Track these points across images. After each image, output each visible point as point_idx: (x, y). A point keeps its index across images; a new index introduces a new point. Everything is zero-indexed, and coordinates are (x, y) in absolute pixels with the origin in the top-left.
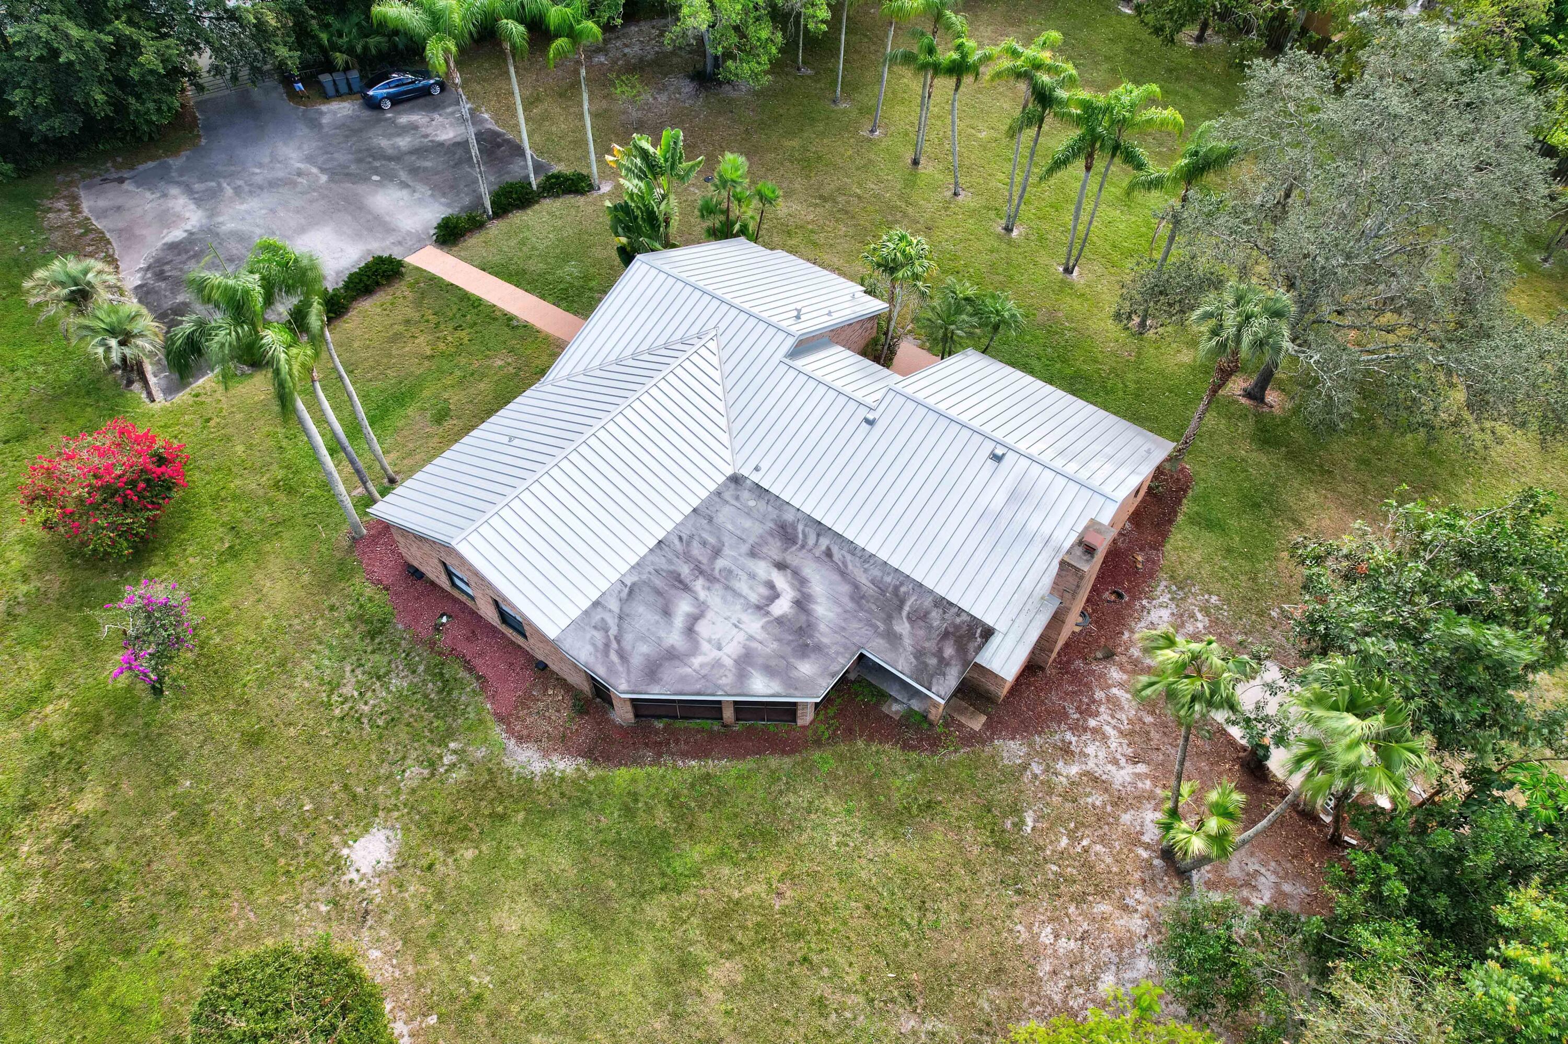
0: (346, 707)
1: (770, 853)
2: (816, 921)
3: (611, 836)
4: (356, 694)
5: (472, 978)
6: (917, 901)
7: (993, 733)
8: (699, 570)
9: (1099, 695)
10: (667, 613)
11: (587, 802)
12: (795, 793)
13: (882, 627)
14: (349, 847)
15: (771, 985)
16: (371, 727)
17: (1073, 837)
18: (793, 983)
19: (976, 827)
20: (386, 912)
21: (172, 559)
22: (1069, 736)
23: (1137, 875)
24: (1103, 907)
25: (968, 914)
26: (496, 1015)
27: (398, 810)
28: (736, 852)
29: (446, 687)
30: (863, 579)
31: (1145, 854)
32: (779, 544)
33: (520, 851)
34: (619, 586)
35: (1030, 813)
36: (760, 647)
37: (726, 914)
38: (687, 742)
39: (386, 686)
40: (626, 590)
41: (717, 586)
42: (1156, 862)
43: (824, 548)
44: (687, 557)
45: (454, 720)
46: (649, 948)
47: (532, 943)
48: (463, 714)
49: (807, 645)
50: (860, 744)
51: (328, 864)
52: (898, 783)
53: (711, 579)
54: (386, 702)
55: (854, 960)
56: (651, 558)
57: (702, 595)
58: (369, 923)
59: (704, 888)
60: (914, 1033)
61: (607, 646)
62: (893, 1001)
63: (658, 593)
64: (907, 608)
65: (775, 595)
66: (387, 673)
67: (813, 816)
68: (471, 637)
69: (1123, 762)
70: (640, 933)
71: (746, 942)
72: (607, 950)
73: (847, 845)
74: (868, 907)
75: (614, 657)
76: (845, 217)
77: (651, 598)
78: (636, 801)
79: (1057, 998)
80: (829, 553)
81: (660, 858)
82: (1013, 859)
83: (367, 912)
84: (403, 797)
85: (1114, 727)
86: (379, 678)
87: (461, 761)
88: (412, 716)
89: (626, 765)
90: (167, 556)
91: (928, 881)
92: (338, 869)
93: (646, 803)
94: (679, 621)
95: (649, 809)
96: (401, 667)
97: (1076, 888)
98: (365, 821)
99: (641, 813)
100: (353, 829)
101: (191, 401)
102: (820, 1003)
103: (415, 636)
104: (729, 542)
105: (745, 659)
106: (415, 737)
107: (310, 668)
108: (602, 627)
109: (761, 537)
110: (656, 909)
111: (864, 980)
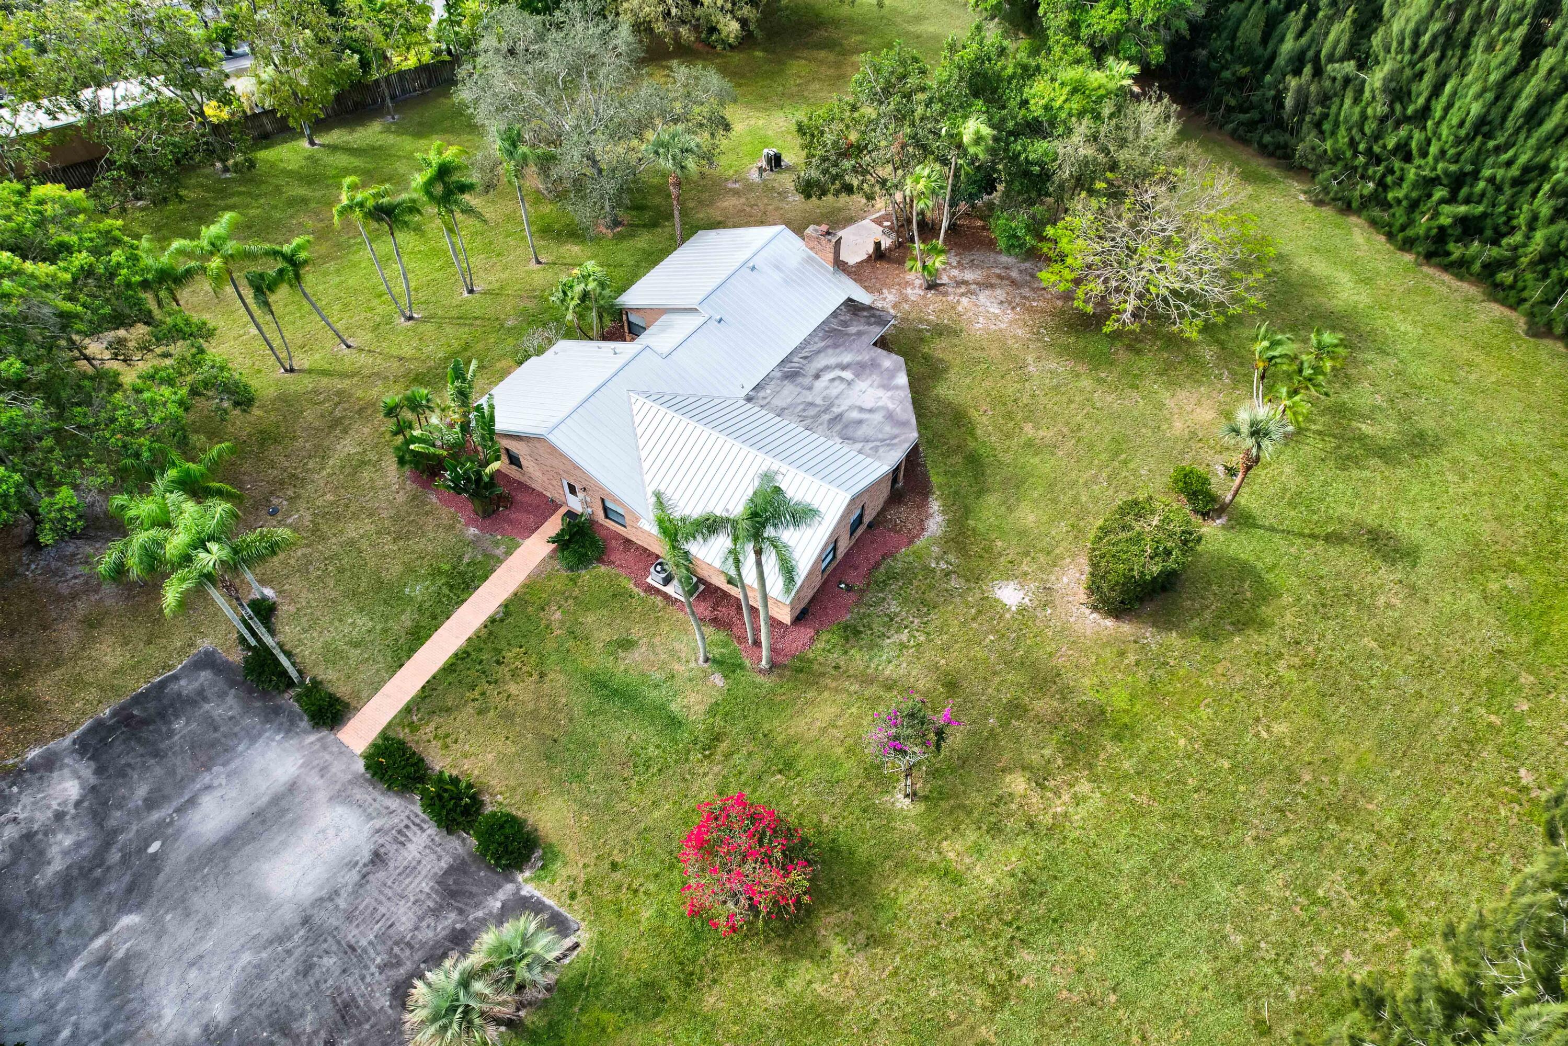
0: (917, 634)
1: (966, 415)
2: (996, 398)
3: (972, 480)
4: (906, 631)
6: (975, 364)
10: (860, 422)
11: (955, 493)
12: (930, 407)
13: (854, 337)
14: (1010, 607)
15: (1030, 414)
16: (930, 614)
17: (929, 314)
18: (1027, 406)
19: (933, 344)
20: (1042, 579)
23: (942, 298)
24: (960, 309)
25: (977, 348)
27: (981, 586)
28: (968, 428)
29: (894, 577)
30: (822, 344)
31: (930, 295)
32: (800, 378)
33: (991, 520)
35: (920, 326)
36: (876, 382)
37: (1001, 431)
39: (896, 615)
40: (847, 441)
41: (837, 402)
42: (933, 292)
43: (801, 360)
44: (818, 416)
45: (916, 568)
46: (1027, 459)
47: (1038, 507)
48: (911, 564)
49: (872, 364)
51: (1024, 616)
52: (915, 369)
53: (832, 405)
54: (910, 610)
55: (1010, 385)
56: (820, 433)
57: (844, 408)
58: (1051, 586)
59: (991, 440)
60: (1035, 367)
61: (888, 445)
62: (1024, 373)
63: (846, 427)
64: (840, 328)
65: (841, 378)
66: (887, 616)
67: (942, 400)
68: (855, 568)
69: (883, 296)
70: (1020, 464)
71: (1013, 423)
72: (1033, 476)
73: (954, 387)
74: (984, 380)
75: (894, 441)
77: (850, 429)
78: (950, 471)
79: (1006, 325)
80: (805, 358)
81: (979, 459)
82: (945, 333)
83: (1045, 588)
84: (973, 585)
86: (892, 620)
87: (943, 559)
88: (917, 593)
89: (929, 478)
91: (965, 360)
92: (1025, 609)
93: (950, 467)
94: (866, 416)
95: (953, 466)
96: (882, 608)
97: (954, 315)
98: (993, 602)
99: (956, 469)
100: (999, 608)
101: (581, 898)
102: (1033, 396)
103: (857, 604)
104: (800, 399)
105: (886, 387)
106: (932, 587)
107: (891, 667)
108: (876, 449)
109: (796, 386)
110: (1007, 458)
111: (1018, 382)
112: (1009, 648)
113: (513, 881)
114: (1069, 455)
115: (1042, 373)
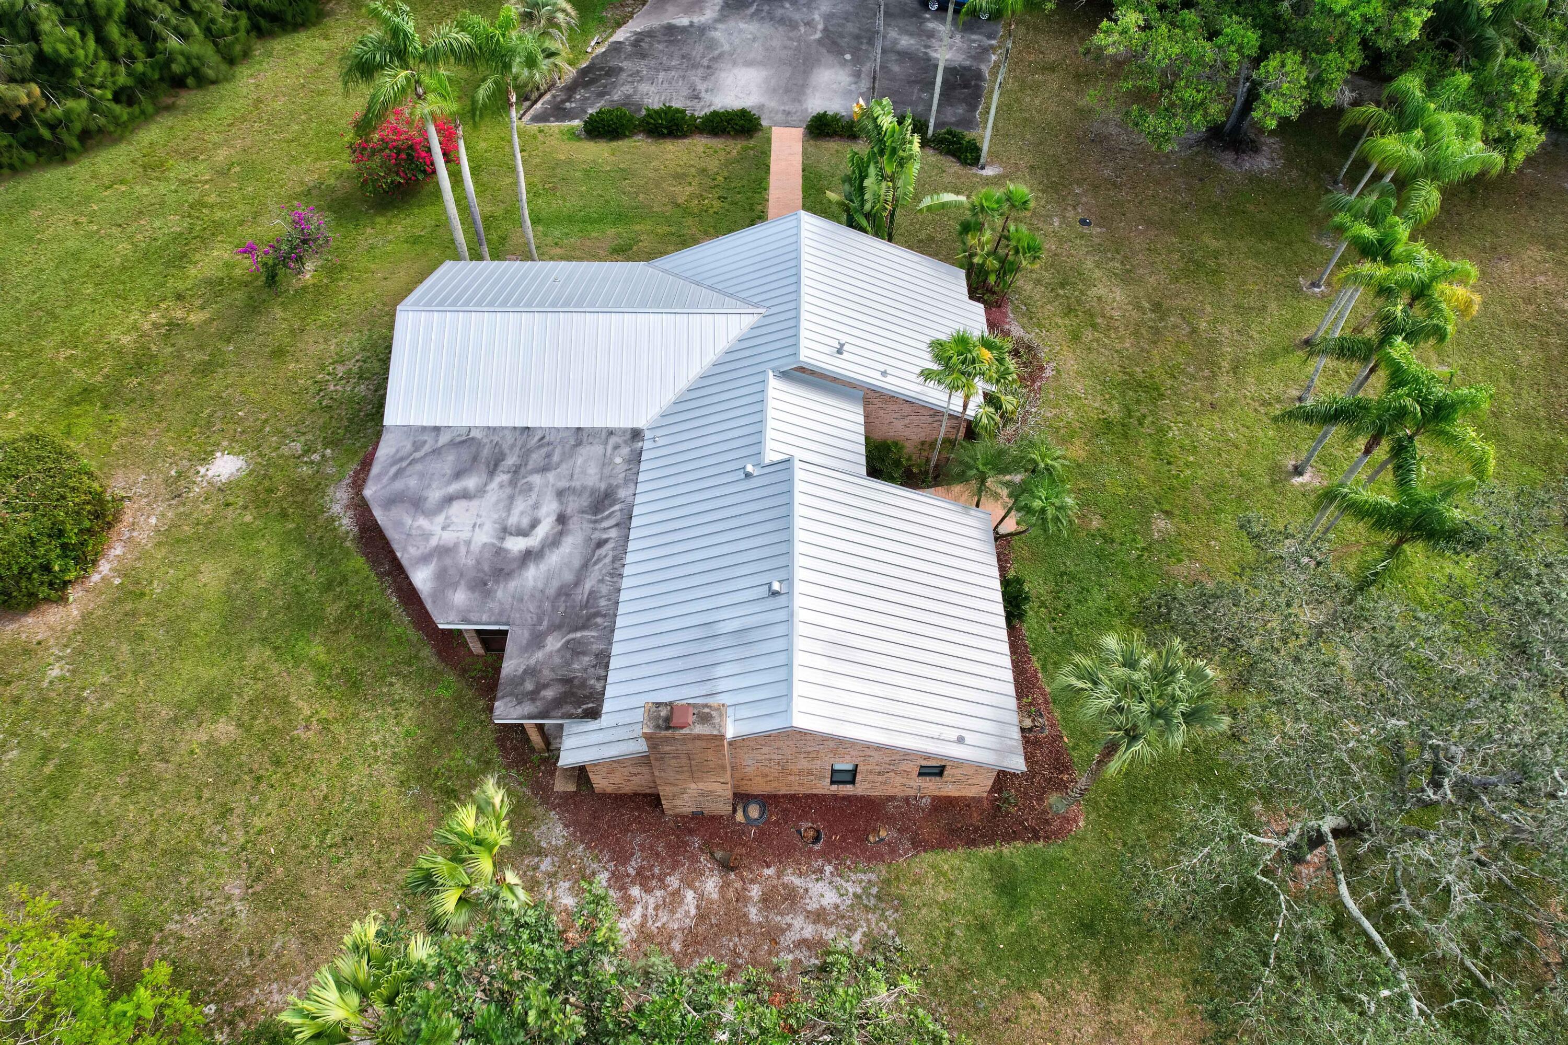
0: (327, 378)
1: (339, 700)
3: (302, 589)
4: (340, 375)
5: (156, 582)
6: (351, 833)
8: (516, 471)
9: (674, 881)
10: (458, 475)
11: (323, 556)
12: (405, 684)
13: (543, 628)
14: (223, 454)
15: (227, 767)
16: (318, 401)
18: (235, 782)
20: (184, 505)
21: (393, 220)
25: (357, 882)
26: (133, 614)
27: (263, 459)
28: (329, 676)
30: (588, 585)
32: (586, 504)
33: (264, 544)
34: (464, 432)
36: (463, 553)
37: (273, 702)
40: (464, 438)
41: (508, 491)
43: (606, 536)
44: (526, 454)
45: (348, 438)
46: (223, 670)
47: (197, 598)
48: (356, 439)
49: (486, 584)
50: (481, 704)
51: (205, 452)
52: (459, 755)
53: (513, 483)
55: (274, 815)
56: (507, 433)
57: (493, 486)
58: (172, 502)
59: (289, 674)
60: (229, 899)
61: (402, 459)
62: (250, 865)
63: (475, 459)
64: (578, 635)
65: (523, 533)
70: (233, 657)
71: (255, 729)
72: (211, 645)
73: (376, 750)
74: (325, 798)
75: (394, 470)
76: (1148, 336)
77: (467, 457)
80: (601, 544)
81: (299, 630)
83: (180, 496)
84: (274, 454)
87: (318, 464)
88: (339, 415)
91: (374, 832)
92: (204, 460)
93: (341, 592)
94: (454, 488)
95: (337, 597)
98: (246, 449)
99: (332, 594)
100: (236, 447)
101: (533, 133)
104: (564, 468)
105: (443, 551)
106: (323, 428)
108: (417, 446)
109: (584, 488)
110: (257, 654)
111: (259, 833)
112: (218, 414)
115: (212, 888)
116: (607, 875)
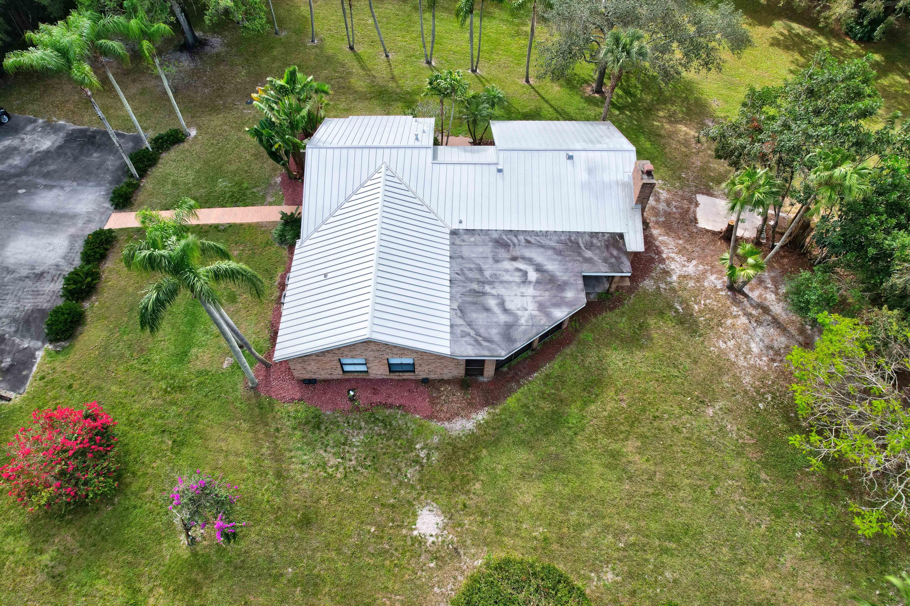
0: (341, 469)
1: (603, 388)
2: (645, 400)
3: (533, 429)
4: (340, 460)
5: (534, 534)
6: (671, 365)
7: (636, 282)
8: (481, 282)
9: (657, 243)
10: (487, 309)
11: (508, 423)
12: (588, 357)
13: (581, 259)
14: (415, 529)
15: (652, 437)
16: (366, 469)
17: (698, 303)
18: (659, 430)
19: (664, 323)
20: (465, 541)
21: (139, 474)
22: (662, 266)
23: (728, 302)
24: (729, 322)
25: (692, 357)
26: (560, 539)
27: (422, 494)
28: (589, 397)
29: (386, 423)
30: (553, 244)
31: (724, 293)
32: (503, 250)
33: (499, 466)
34: (453, 311)
35: (676, 304)
36: (541, 298)
37: (610, 424)
38: (525, 368)
39: (351, 445)
40: (458, 311)
41: (496, 285)
42: (729, 293)
43: (523, 241)
44: (471, 280)
45: (407, 435)
46: (594, 461)
47: (545, 498)
48: (408, 429)
49: (560, 285)
50: (594, 320)
51: (413, 545)
52: (622, 325)
53: (491, 283)
54: (361, 452)
55: (671, 404)
56: (453, 291)
57: (494, 292)
58: (462, 553)
59: (591, 421)
60: (715, 413)
61: (476, 341)
62: (698, 408)
63: (474, 303)
64: (582, 245)
65: (525, 273)
66: (346, 439)
67: (604, 361)
68: (375, 392)
69: (686, 264)
70: (584, 458)
71: (627, 429)
72: (578, 476)
73: (627, 363)
74: (657, 380)
75: (485, 344)
76: (345, 90)
77: (473, 308)
78: (528, 407)
79: (745, 364)
80: (528, 242)
81: (562, 423)
82: (687, 325)
83: (456, 549)
84: (418, 487)
85: (673, 252)
86: (344, 444)
87: (430, 450)
88: (382, 449)
89: (508, 396)
90: (134, 473)
91: (668, 355)
92: (420, 543)
93: (534, 405)
94: (497, 310)
95: (537, 407)
96: (351, 431)
97: (715, 321)
98: (411, 512)
99: (535, 411)
100: (408, 520)
101: (42, 383)
102: (675, 429)
103: (343, 412)
104: (481, 262)
105: (542, 307)
106: (395, 456)
107: (299, 467)
108: (465, 334)
109: (492, 252)
110: (581, 444)
111: (682, 408)
112: (371, 549)
113: (44, 343)
114: (631, 496)
115: (713, 422)
116: (660, 265)
